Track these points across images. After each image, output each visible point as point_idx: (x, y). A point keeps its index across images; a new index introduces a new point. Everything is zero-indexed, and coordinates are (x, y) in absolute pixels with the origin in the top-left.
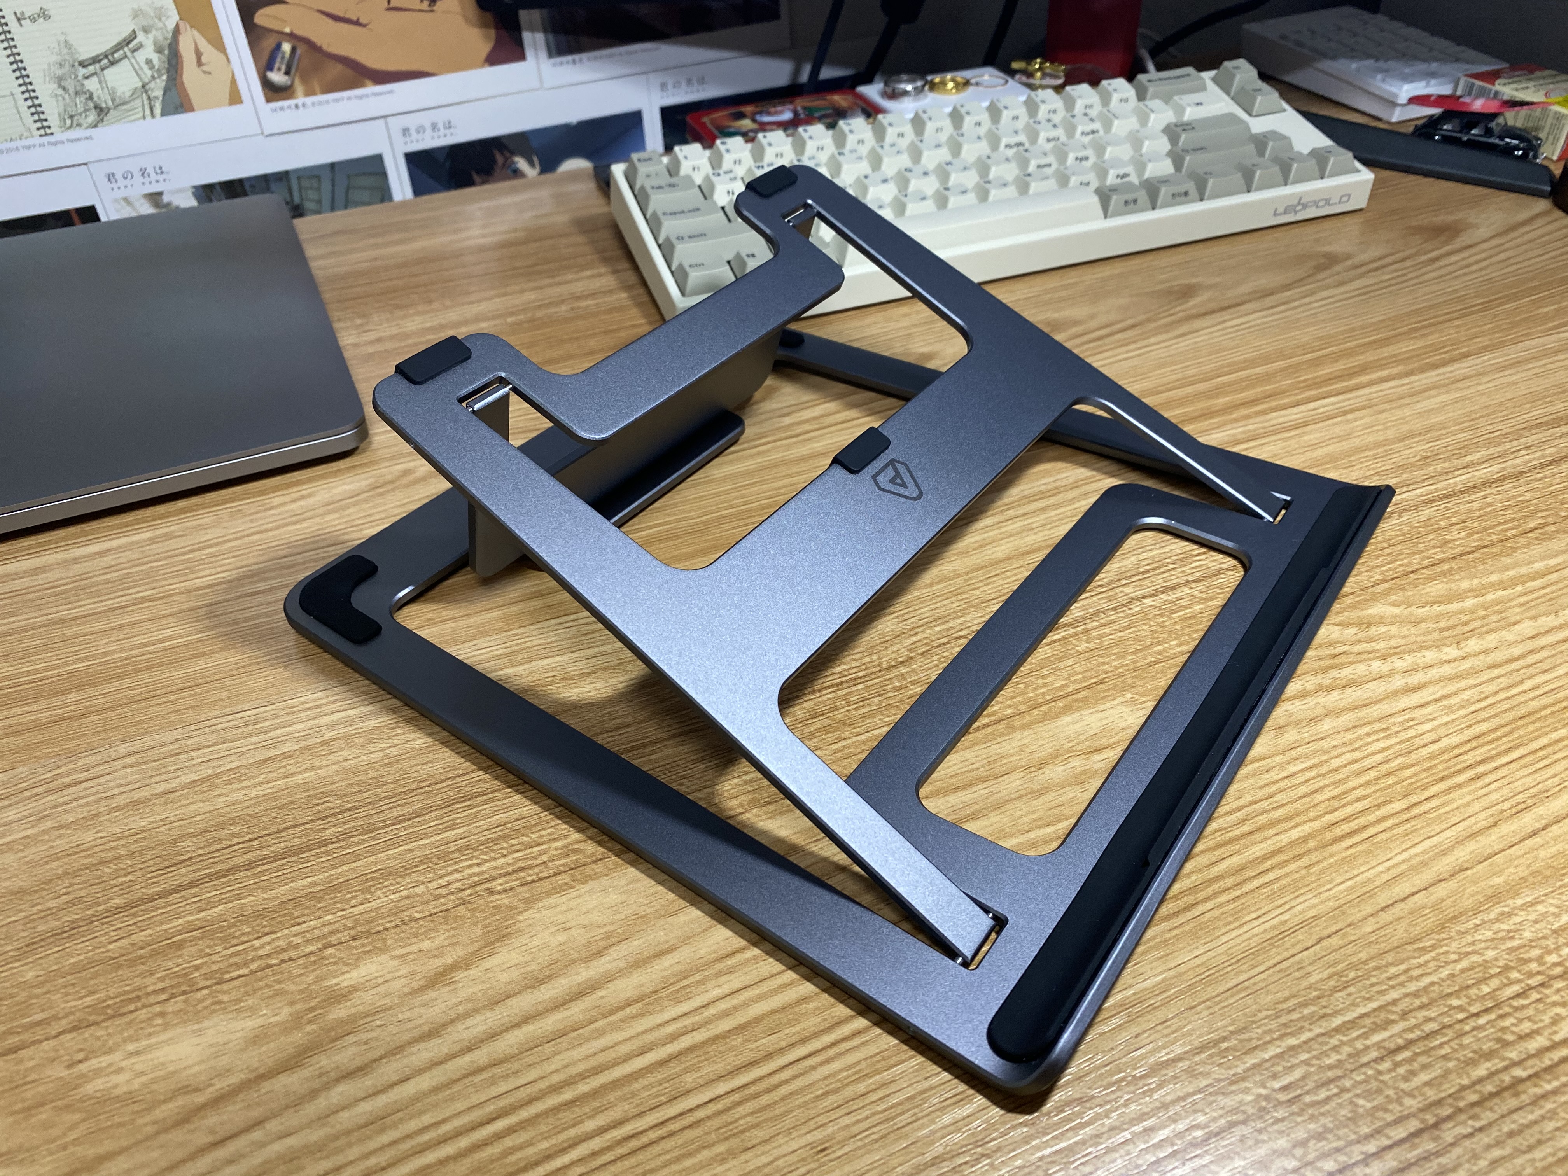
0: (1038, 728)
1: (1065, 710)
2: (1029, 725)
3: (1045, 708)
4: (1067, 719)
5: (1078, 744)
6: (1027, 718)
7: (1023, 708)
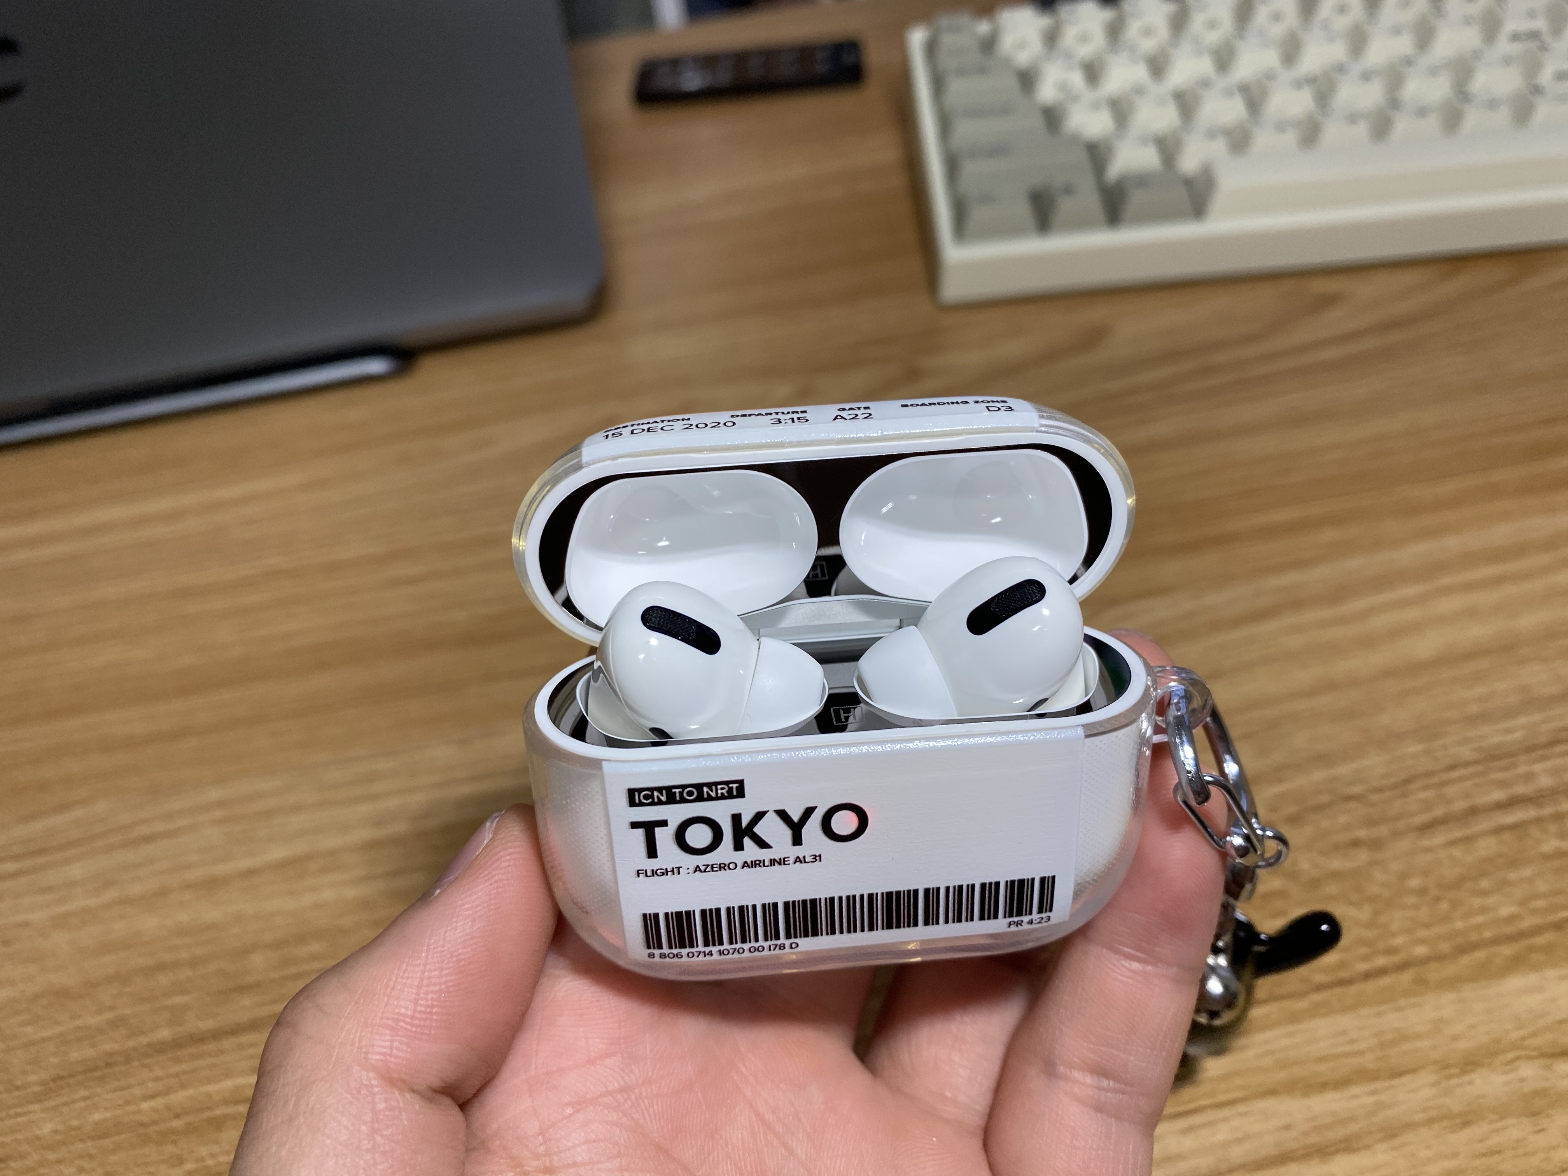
0: (1468, 991)
1: (1516, 964)
2: (1451, 983)
3: (1480, 955)
4: (1516, 982)
5: (1534, 1034)
6: (1450, 969)
7: (1444, 947)
